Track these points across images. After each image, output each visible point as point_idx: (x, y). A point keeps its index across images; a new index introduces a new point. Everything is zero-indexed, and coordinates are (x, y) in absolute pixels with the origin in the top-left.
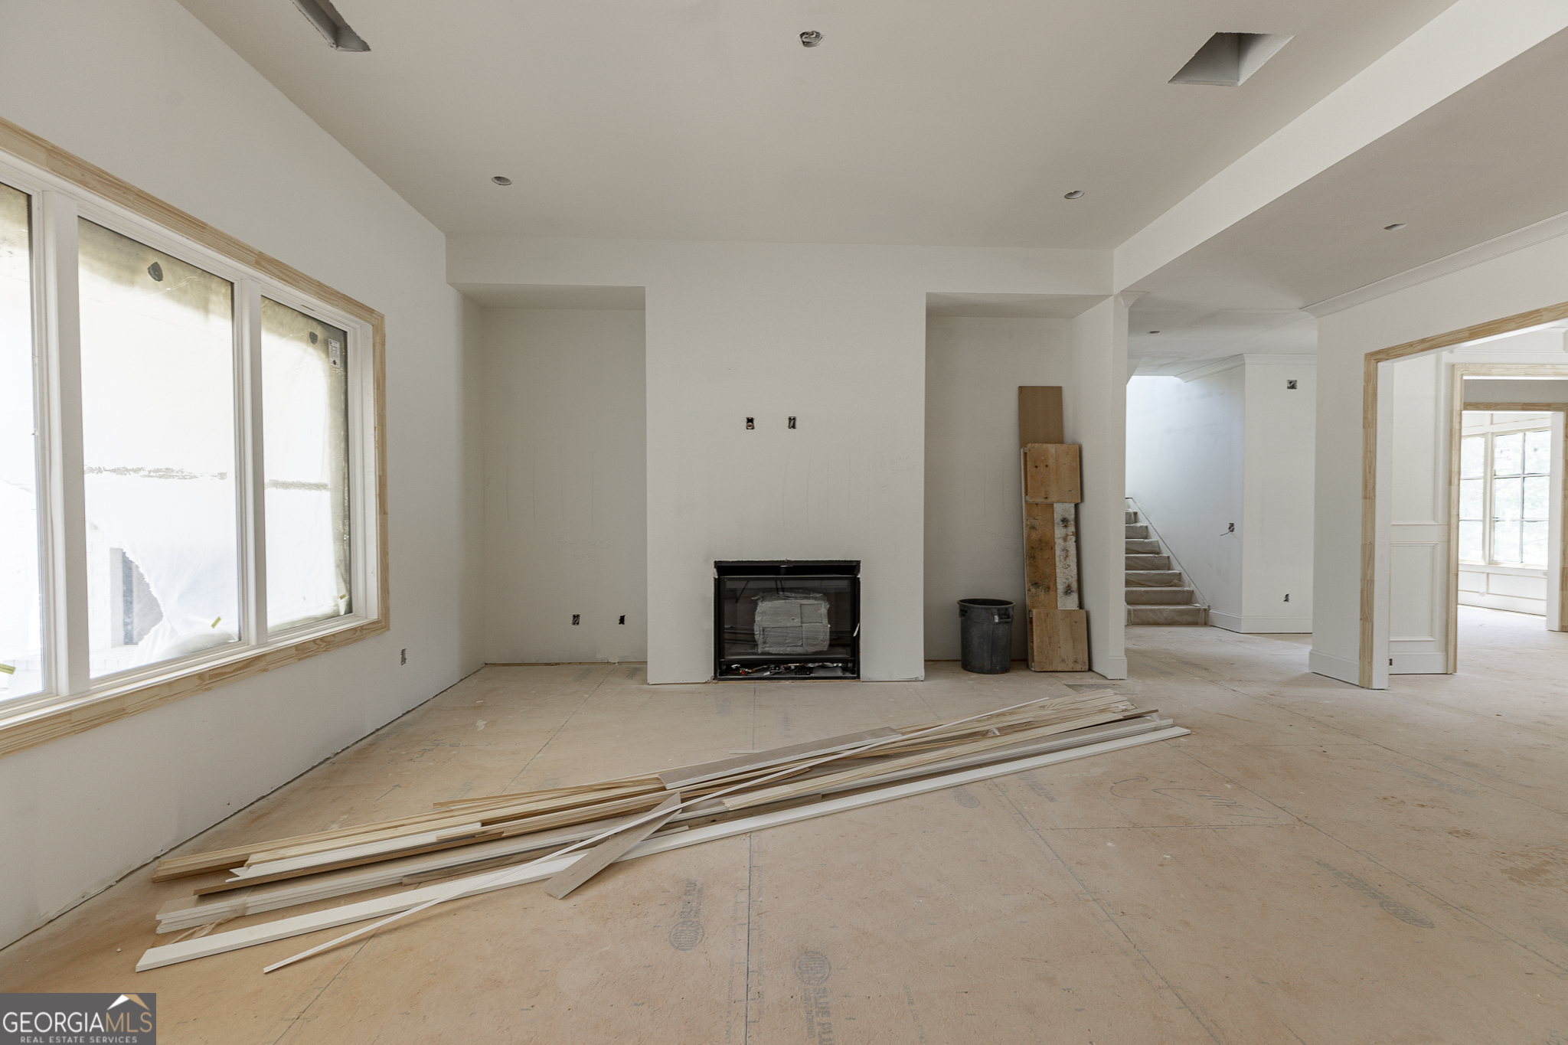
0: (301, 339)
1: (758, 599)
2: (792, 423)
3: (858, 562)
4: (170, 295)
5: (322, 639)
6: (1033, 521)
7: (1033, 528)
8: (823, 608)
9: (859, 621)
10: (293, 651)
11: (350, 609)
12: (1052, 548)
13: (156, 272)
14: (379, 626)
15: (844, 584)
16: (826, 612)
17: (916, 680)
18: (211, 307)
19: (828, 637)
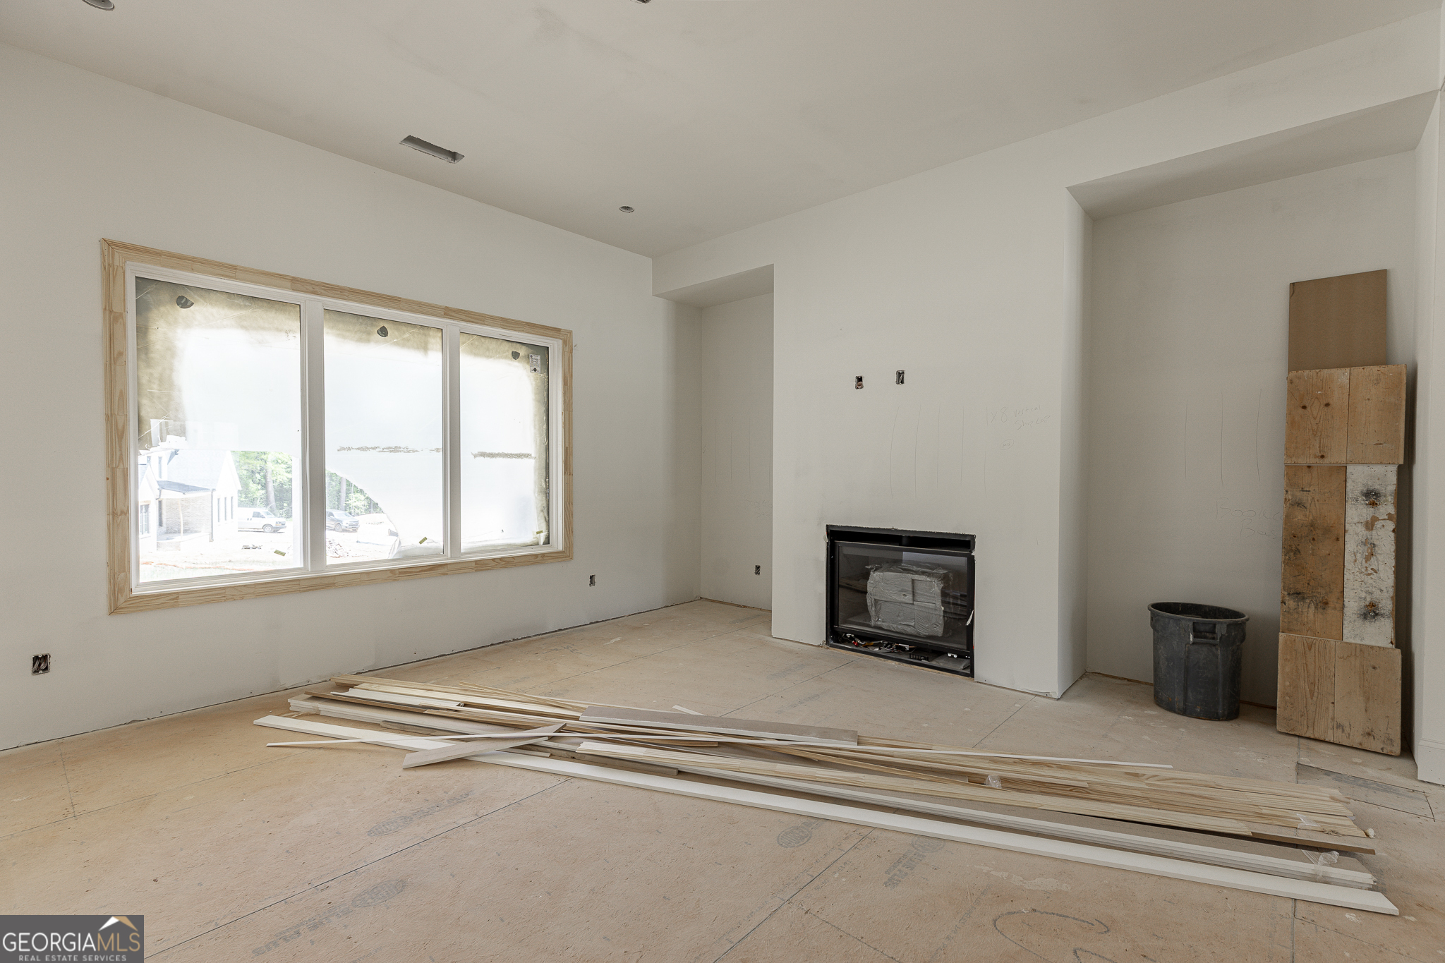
0: (506, 357)
1: (872, 569)
2: (900, 378)
3: (973, 537)
4: (397, 344)
5: (501, 559)
6: (1299, 494)
7: (1299, 504)
8: (936, 587)
9: (973, 608)
10: (473, 564)
11: (547, 541)
12: (1339, 539)
13: (383, 332)
14: (565, 556)
15: (960, 561)
16: (940, 591)
17: (1046, 696)
18: (430, 346)
19: (941, 622)
